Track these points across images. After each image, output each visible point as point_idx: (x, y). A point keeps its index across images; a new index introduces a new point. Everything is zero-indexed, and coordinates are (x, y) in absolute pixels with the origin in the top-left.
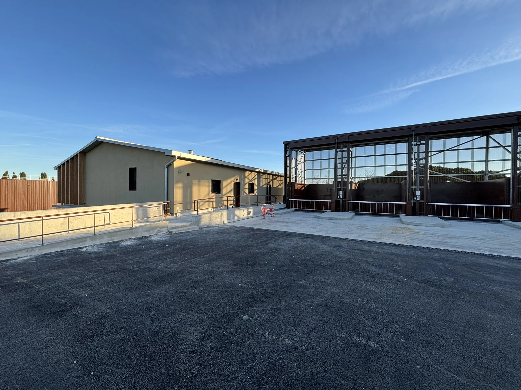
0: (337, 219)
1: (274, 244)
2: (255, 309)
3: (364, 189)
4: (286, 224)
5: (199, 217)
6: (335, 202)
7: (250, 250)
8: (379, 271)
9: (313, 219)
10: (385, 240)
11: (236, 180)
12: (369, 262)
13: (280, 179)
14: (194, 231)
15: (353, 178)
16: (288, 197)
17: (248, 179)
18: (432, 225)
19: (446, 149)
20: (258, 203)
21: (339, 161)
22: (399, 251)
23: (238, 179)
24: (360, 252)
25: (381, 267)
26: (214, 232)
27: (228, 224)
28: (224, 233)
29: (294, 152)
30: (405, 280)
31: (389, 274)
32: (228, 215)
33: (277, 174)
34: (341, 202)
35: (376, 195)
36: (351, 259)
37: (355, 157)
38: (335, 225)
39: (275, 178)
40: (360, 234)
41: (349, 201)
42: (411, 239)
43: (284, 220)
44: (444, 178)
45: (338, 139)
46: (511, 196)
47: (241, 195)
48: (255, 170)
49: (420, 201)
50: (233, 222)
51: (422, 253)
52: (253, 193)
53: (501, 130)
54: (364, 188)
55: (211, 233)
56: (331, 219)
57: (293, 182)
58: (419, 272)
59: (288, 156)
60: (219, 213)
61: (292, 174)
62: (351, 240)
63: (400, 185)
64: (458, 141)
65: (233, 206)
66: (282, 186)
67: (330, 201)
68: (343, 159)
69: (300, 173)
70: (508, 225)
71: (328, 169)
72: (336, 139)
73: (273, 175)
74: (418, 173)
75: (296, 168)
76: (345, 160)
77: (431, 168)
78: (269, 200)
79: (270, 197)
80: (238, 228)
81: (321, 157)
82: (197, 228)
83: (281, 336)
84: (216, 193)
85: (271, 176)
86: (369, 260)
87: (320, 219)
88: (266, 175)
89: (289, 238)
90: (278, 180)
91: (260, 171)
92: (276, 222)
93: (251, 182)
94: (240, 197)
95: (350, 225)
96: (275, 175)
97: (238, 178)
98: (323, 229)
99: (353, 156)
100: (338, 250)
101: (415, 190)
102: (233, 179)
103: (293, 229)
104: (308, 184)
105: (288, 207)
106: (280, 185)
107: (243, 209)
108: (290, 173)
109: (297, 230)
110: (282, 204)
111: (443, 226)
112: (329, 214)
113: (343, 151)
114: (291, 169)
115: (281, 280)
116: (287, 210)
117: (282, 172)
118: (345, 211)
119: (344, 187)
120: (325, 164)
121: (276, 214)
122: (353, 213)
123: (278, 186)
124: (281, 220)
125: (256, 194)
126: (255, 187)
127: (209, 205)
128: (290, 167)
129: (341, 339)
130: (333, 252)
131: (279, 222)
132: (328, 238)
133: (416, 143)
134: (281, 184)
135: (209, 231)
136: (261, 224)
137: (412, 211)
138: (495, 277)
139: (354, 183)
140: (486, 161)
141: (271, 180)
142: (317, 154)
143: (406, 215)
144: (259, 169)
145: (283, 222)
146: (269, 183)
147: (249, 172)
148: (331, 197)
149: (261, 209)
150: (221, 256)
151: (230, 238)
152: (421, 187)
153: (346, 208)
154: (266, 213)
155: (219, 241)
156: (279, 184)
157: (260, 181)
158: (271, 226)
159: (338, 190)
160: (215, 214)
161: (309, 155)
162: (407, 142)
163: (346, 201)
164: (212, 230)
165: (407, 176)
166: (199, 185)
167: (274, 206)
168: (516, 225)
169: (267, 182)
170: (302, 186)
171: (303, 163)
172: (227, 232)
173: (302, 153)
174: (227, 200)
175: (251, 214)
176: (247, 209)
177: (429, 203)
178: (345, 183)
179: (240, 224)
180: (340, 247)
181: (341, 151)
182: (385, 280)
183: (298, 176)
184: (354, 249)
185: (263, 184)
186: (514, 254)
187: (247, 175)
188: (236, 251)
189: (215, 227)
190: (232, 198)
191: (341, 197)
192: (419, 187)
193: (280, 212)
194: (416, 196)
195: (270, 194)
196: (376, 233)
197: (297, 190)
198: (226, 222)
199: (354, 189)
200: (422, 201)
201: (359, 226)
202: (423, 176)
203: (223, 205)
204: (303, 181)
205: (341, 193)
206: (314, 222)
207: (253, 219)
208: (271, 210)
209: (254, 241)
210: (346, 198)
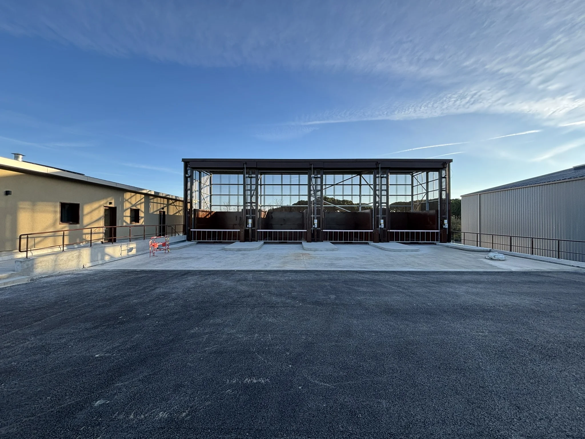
0: (245, 250)
1: (163, 288)
2: (118, 385)
3: (272, 218)
4: (185, 261)
5: (30, 263)
6: (244, 231)
7: (124, 302)
8: (279, 300)
9: (219, 251)
10: (288, 268)
11: (108, 203)
12: (271, 292)
13: (179, 204)
14: (18, 285)
15: (262, 206)
16: (189, 227)
17: (130, 203)
18: (326, 250)
19: (335, 184)
20: (145, 236)
21: (248, 187)
22: (299, 277)
23: (113, 203)
24: (264, 283)
25: (280, 295)
26: (61, 283)
27: (92, 268)
28: (82, 282)
29: (196, 174)
30: (300, 305)
31: (288, 301)
32: (92, 255)
33: (174, 198)
34: (250, 231)
35: (284, 223)
36: (254, 291)
37: (264, 185)
38: (243, 256)
39: (172, 203)
40: (266, 264)
41: (258, 230)
42: (309, 264)
43: (182, 256)
44: (335, 209)
45: (246, 164)
46: (373, 223)
47: (117, 225)
48: (141, 191)
49: (318, 229)
50: (102, 264)
51: (316, 276)
52: (138, 222)
53: (368, 172)
54: (273, 216)
55: (54, 285)
56: (239, 250)
57: (196, 208)
58: (312, 294)
59: (189, 177)
60: (75, 253)
61: (194, 199)
62: (257, 272)
63: (303, 213)
64: (343, 178)
65: (104, 241)
66: (182, 213)
67: (239, 230)
68: (252, 186)
69: (205, 198)
70: (372, 246)
71: (237, 195)
72: (244, 164)
73: (168, 199)
74: (316, 203)
75: (200, 192)
76: (254, 187)
77: (326, 199)
78: (162, 231)
79: (164, 227)
80: (109, 273)
81: (229, 182)
82: (26, 280)
83: (154, 410)
84: (71, 223)
85: (166, 200)
86: (271, 290)
87: (227, 251)
88: (159, 199)
89: (186, 278)
90: (176, 206)
91: (149, 193)
92: (171, 259)
93: (134, 208)
94: (115, 229)
95: (258, 255)
96: (172, 199)
97: (113, 201)
98: (229, 262)
99: (262, 184)
100: (242, 284)
101: (314, 219)
102: (103, 202)
103: (193, 266)
104: (215, 211)
105: (189, 239)
106: (179, 212)
107: (119, 245)
108: (192, 197)
109: (197, 266)
110: (181, 236)
111: (333, 250)
112: (237, 245)
113: (252, 177)
114: (193, 193)
115: (166, 334)
116: (188, 243)
117: (181, 196)
118: (255, 241)
119: (253, 215)
120: (234, 190)
121: (171, 249)
122: (262, 242)
123: (177, 213)
124: (178, 257)
125: (143, 224)
126: (142, 214)
127: (55, 241)
128: (191, 189)
129: (231, 386)
130: (236, 287)
131: (175, 259)
132: (233, 272)
133: (314, 176)
134: (181, 210)
135: (52, 282)
136: (147, 263)
137: (312, 238)
138: (361, 289)
139: (263, 212)
140: (359, 196)
141: (165, 205)
142: (226, 178)
143: (307, 242)
144: (148, 191)
145: (180, 258)
146: (163, 209)
147: (131, 194)
148: (240, 226)
149: (149, 244)
150: (70, 318)
151: (92, 289)
152: (318, 216)
153: (255, 238)
154: (158, 249)
155: (69, 296)
156: (177, 211)
157: (149, 206)
158: (162, 265)
159: (247, 218)
160: (66, 255)
161: (216, 178)
162: (307, 174)
163: (255, 230)
164: (59, 279)
165: (307, 206)
166: (33, 210)
167: (168, 239)
168: (376, 246)
169: (159, 208)
170: (207, 213)
171: (208, 186)
172: (88, 281)
173: (207, 174)
174: (91, 233)
175: (134, 252)
176: (127, 244)
177: (324, 230)
178: (254, 211)
179: (114, 267)
180: (244, 280)
181: (250, 177)
182: (283, 308)
183: (202, 201)
184: (259, 281)
185: (154, 210)
186: (374, 268)
187: (127, 198)
188: (99, 307)
189: (65, 274)
190: (102, 230)
191: (250, 226)
192: (316, 216)
193: (178, 246)
194: (314, 224)
195: (164, 223)
196: (281, 261)
197: (201, 218)
198: (88, 265)
199: (263, 217)
200: (319, 229)
201: (267, 256)
202: (320, 206)
203: (85, 239)
204: (209, 208)
205: (250, 221)
206: (220, 256)
207: (137, 257)
208: (164, 245)
209: (134, 288)
210: (255, 227)
